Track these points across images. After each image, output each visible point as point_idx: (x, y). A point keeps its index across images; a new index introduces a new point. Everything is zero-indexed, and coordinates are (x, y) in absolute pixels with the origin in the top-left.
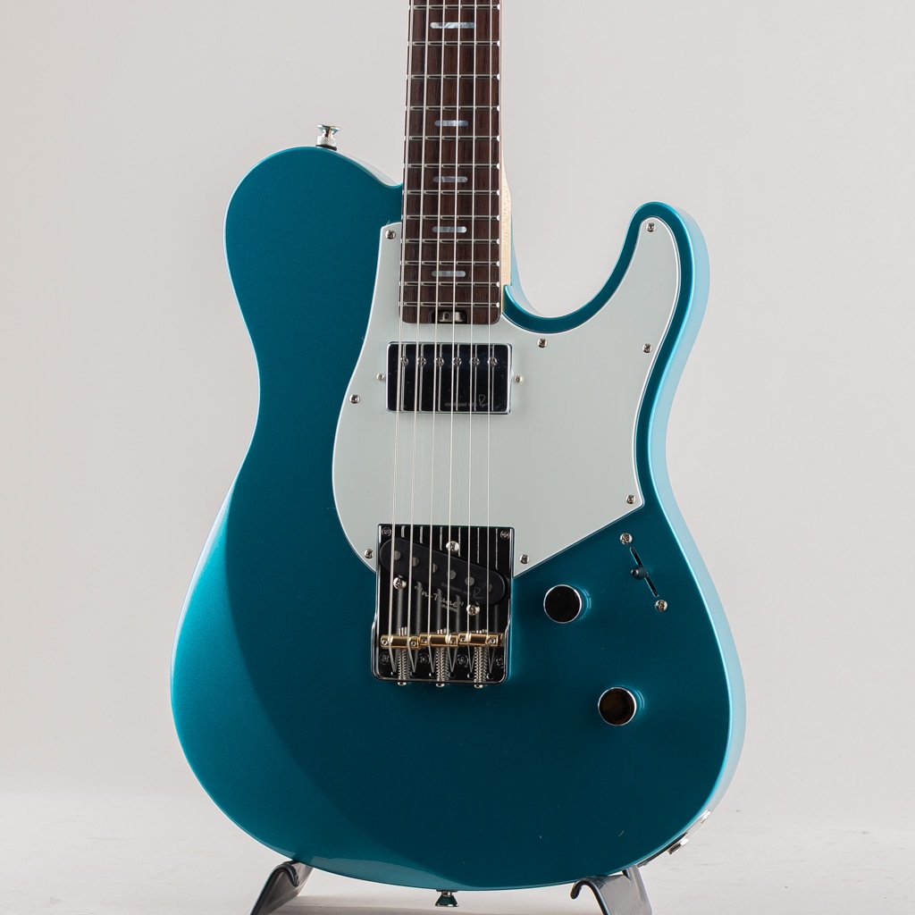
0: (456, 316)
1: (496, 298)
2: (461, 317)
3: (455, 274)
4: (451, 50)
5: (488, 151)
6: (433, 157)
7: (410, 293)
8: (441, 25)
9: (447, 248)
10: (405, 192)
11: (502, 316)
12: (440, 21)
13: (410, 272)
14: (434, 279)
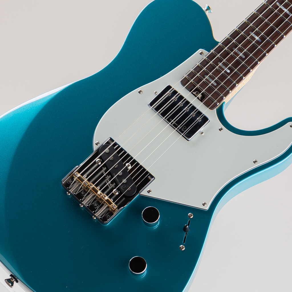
0: (200, 96)
1: (219, 101)
2: (201, 98)
3: (213, 82)
4: (276, 15)
5: (260, 55)
6: (239, 41)
7: (192, 75)
8: (280, 6)
9: (218, 72)
10: (219, 44)
11: (215, 109)
12: (281, 4)
13: (198, 69)
14: (204, 78)
